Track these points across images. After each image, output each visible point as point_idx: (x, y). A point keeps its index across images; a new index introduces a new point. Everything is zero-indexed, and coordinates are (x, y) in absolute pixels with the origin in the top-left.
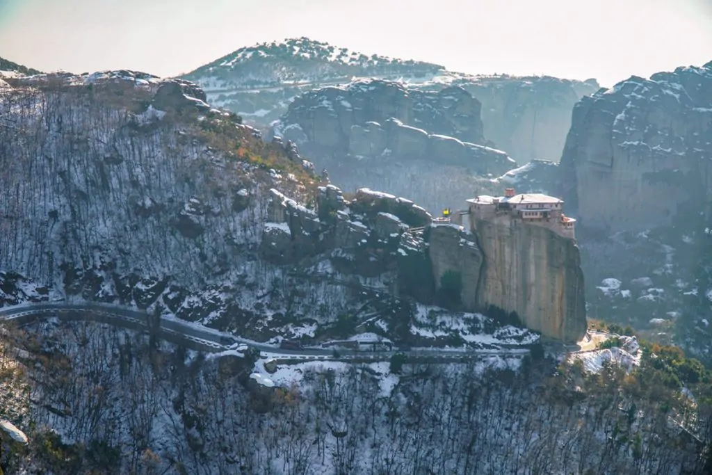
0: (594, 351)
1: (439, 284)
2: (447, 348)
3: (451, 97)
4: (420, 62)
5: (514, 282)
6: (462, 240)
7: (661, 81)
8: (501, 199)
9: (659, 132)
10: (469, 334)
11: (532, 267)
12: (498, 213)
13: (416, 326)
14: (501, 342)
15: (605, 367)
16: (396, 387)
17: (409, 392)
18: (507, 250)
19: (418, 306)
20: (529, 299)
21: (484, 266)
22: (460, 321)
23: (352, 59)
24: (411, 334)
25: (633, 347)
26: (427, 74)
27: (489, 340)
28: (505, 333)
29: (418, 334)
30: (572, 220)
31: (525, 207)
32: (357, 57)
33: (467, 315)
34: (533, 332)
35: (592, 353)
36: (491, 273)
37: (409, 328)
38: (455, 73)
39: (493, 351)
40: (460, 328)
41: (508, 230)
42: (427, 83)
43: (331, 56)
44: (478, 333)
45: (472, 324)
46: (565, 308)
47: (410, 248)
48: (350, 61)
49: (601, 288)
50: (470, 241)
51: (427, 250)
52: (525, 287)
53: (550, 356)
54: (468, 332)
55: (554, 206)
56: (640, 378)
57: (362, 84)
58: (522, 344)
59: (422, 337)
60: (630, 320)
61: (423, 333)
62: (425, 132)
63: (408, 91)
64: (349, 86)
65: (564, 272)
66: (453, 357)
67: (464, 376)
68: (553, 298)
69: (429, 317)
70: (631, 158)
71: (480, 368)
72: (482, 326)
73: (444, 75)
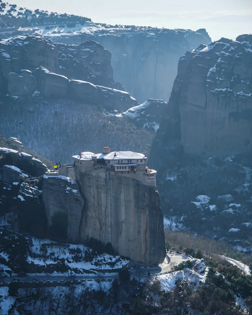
0: (169, 272)
1: (50, 223)
2: (55, 274)
3: (88, 49)
4: (72, 15)
5: (109, 220)
6: (68, 188)
7: (245, 42)
8: (98, 156)
9: (242, 81)
10: (73, 262)
11: (123, 209)
12: (96, 167)
13: (32, 257)
14: (98, 267)
15: (177, 286)
16: (13, 307)
17: (23, 310)
18: (103, 195)
19: (33, 240)
20: (121, 233)
21: (85, 209)
22: (67, 251)
23: (19, 14)
24: (27, 263)
25: (201, 268)
26: (77, 25)
27: (88, 266)
28: (101, 261)
29: (32, 263)
30: (154, 171)
31: (117, 162)
32: (23, 12)
33: (73, 246)
34: (124, 258)
35: (168, 275)
36: (91, 213)
37: (26, 258)
38: (98, 24)
39: (91, 275)
40: (65, 257)
41: (104, 180)
42: (75, 33)
43: (3, 11)
44: (80, 261)
45: (76, 254)
46: (148, 239)
47: (27, 195)
48: (18, 15)
49: (194, 202)
50: (74, 189)
51: (40, 196)
52: (118, 224)
53: (134, 279)
54: (72, 261)
55: (139, 161)
56: (203, 295)
57: (18, 39)
58: (114, 268)
59: (36, 265)
60: (215, 229)
61: (37, 262)
62: (66, 78)
63: (55, 45)
64: (9, 41)
65: (148, 212)
66: (59, 282)
67: (67, 296)
68: (139, 232)
69: (41, 250)
70: (221, 100)
71: (79, 290)
72: (84, 255)
73: (90, 26)
